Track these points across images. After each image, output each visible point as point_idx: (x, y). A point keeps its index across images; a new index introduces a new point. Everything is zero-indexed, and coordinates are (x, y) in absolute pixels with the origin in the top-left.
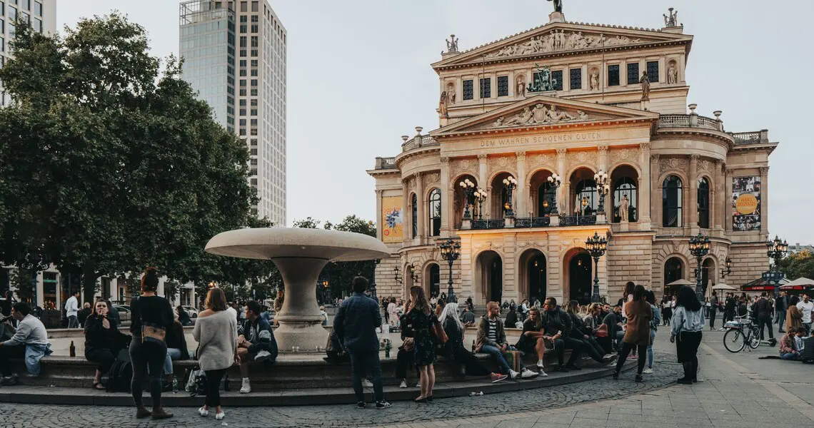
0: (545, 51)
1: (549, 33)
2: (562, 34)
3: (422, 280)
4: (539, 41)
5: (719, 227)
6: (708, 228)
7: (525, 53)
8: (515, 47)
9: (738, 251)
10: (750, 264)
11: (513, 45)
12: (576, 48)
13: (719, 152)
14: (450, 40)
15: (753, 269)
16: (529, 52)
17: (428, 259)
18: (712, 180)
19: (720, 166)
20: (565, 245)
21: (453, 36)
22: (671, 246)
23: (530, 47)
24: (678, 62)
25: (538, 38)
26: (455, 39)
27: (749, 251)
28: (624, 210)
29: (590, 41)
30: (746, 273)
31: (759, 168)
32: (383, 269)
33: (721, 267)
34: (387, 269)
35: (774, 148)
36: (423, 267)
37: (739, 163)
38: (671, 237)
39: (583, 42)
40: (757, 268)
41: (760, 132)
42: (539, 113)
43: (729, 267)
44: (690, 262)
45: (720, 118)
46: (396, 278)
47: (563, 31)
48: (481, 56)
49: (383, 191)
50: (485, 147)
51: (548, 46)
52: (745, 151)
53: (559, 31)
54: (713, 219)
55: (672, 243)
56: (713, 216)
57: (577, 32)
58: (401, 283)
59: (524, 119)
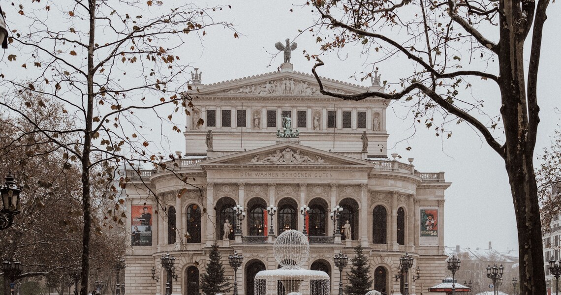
0: (278, 93)
1: (281, 80)
2: (292, 82)
3: (182, 279)
4: (273, 85)
5: (412, 244)
6: (404, 245)
7: (261, 94)
8: (253, 88)
9: (423, 262)
10: (432, 272)
11: (252, 85)
12: (303, 94)
13: (411, 189)
14: (194, 72)
15: (434, 275)
16: (265, 94)
17: (188, 262)
18: (407, 209)
19: (412, 200)
20: (312, 258)
21: (196, 69)
22: (379, 258)
23: (266, 89)
24: (381, 114)
25: (272, 82)
26: (199, 73)
27: (431, 262)
28: (349, 231)
29: (314, 90)
30: (428, 278)
31: (438, 200)
32: (134, 268)
33: (413, 274)
34: (137, 268)
35: (449, 186)
36: (182, 269)
37: (424, 195)
38: (379, 251)
39: (309, 91)
40: (437, 275)
41: (439, 173)
42: (288, 155)
43: (418, 274)
44: (393, 270)
45: (412, 163)
46: (153, 277)
47: (293, 79)
48: (224, 91)
49: (133, 199)
50: (244, 177)
51: (280, 90)
52: (429, 187)
53: (290, 79)
54: (407, 237)
55: (380, 256)
56: (407, 236)
57: (304, 82)
58: (157, 281)
59: (275, 159)
